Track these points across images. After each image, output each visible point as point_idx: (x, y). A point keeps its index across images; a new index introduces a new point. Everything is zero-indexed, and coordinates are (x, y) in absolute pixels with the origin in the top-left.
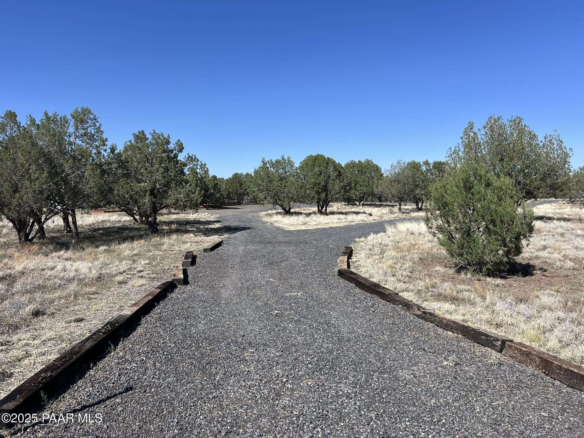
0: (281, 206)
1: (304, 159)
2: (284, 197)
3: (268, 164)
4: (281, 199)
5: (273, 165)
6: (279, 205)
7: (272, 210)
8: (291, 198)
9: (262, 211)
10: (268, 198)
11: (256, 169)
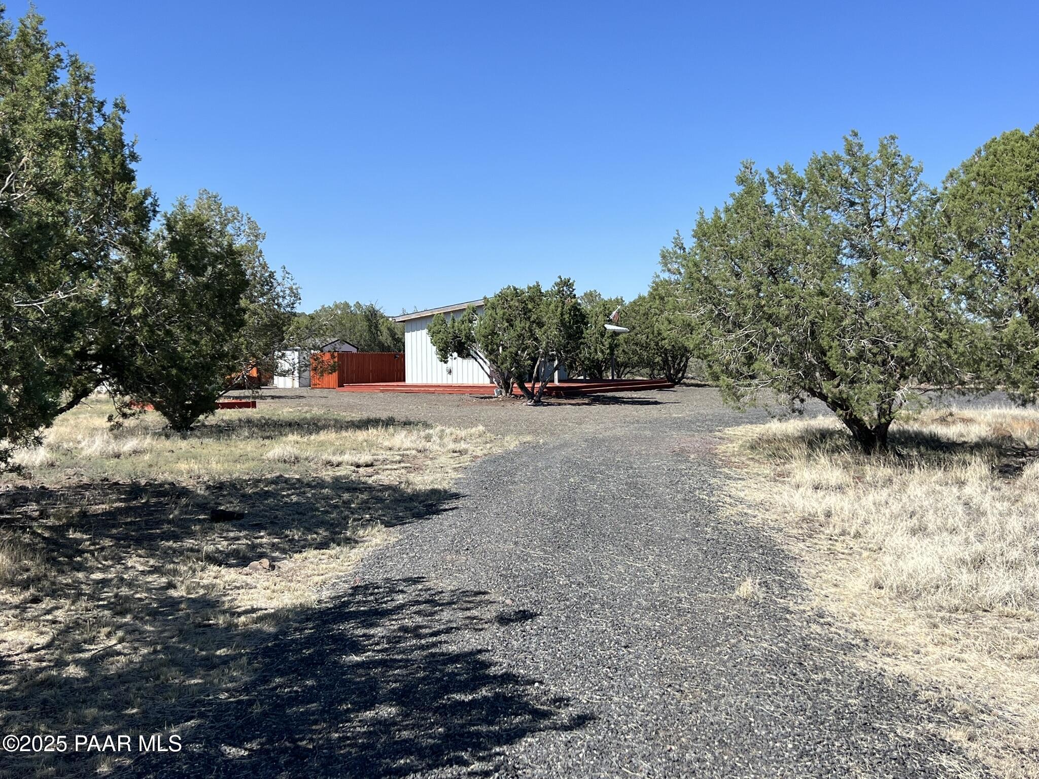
0: (838, 404)
1: (967, 156)
2: (860, 356)
3: (770, 189)
4: (839, 368)
5: (798, 188)
6: (824, 398)
7: (782, 417)
8: (900, 360)
9: (737, 422)
10: (765, 361)
11: (709, 216)
